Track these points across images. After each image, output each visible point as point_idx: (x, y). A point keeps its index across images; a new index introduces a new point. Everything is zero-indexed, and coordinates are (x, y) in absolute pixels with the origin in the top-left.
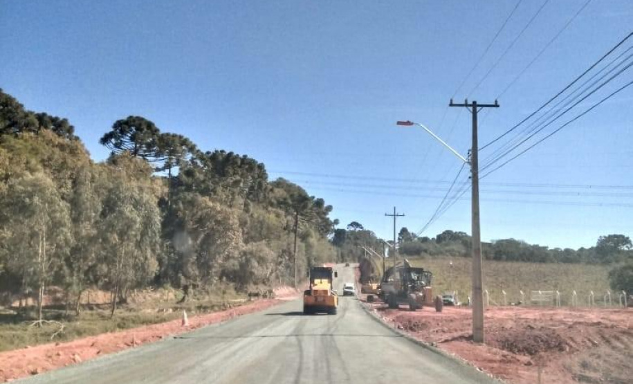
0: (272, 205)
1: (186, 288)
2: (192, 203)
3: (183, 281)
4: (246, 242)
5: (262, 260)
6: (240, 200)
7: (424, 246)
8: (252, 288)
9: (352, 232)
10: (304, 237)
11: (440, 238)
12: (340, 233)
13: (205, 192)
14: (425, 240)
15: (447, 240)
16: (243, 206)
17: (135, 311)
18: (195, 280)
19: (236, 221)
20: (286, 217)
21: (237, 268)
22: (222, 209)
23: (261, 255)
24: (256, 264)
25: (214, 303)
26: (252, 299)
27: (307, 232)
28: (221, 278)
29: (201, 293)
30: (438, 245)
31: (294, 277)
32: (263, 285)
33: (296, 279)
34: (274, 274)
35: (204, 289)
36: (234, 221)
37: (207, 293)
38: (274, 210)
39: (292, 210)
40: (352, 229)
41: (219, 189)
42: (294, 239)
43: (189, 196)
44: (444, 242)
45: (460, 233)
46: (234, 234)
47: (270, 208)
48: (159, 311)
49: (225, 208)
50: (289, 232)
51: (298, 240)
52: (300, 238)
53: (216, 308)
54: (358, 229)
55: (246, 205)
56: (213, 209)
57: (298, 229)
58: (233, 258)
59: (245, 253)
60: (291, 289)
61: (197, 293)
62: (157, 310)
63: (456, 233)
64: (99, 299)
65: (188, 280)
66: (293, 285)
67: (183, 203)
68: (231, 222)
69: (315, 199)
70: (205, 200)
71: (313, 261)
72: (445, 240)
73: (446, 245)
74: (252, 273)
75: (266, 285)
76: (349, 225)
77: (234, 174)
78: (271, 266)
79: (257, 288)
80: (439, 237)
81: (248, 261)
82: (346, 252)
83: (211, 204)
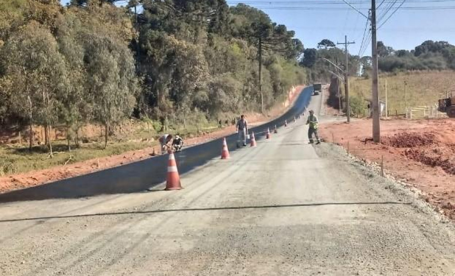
0: (234, 35)
1: (162, 120)
2: (159, 42)
3: (159, 113)
4: (213, 73)
5: (228, 90)
6: (203, 34)
7: (400, 60)
8: (222, 116)
9: (323, 51)
10: (268, 64)
11: (418, 51)
12: (309, 54)
13: (170, 30)
14: (402, 53)
15: (427, 51)
16: (206, 40)
17: (123, 141)
18: (170, 113)
19: (202, 56)
20: (249, 47)
21: (206, 98)
22: (188, 47)
23: (228, 85)
24: (223, 94)
25: (189, 132)
26: (223, 126)
27: (272, 57)
28: (192, 109)
29: (176, 123)
30: (416, 58)
31: (261, 103)
32: (231, 113)
33: (263, 106)
34: (241, 102)
35: (178, 120)
36: (200, 56)
37: (182, 122)
38: (236, 40)
39: (254, 39)
40: (323, 47)
41: (183, 25)
42: (258, 67)
43: (156, 34)
44: (423, 54)
45: (440, 42)
46: (201, 68)
47: (233, 39)
48: (143, 141)
49: (190, 44)
50: (253, 60)
51: (263, 67)
52: (264, 65)
53: (192, 135)
54: (329, 48)
55: (210, 38)
56: (180, 46)
57: (262, 56)
58: (202, 89)
59: (212, 85)
60: (259, 115)
61: (172, 124)
62: (141, 139)
63: (436, 42)
64: (89, 133)
65: (164, 113)
66: (260, 111)
67: (151, 41)
68: (197, 57)
69: (277, 25)
70: (171, 38)
71: (279, 86)
72: (424, 52)
73: (425, 57)
74: (221, 103)
75: (234, 112)
76: (319, 44)
77: (196, 9)
78: (239, 95)
79: (226, 117)
80: (418, 49)
81: (216, 90)
82: (316, 73)
83: (177, 42)
